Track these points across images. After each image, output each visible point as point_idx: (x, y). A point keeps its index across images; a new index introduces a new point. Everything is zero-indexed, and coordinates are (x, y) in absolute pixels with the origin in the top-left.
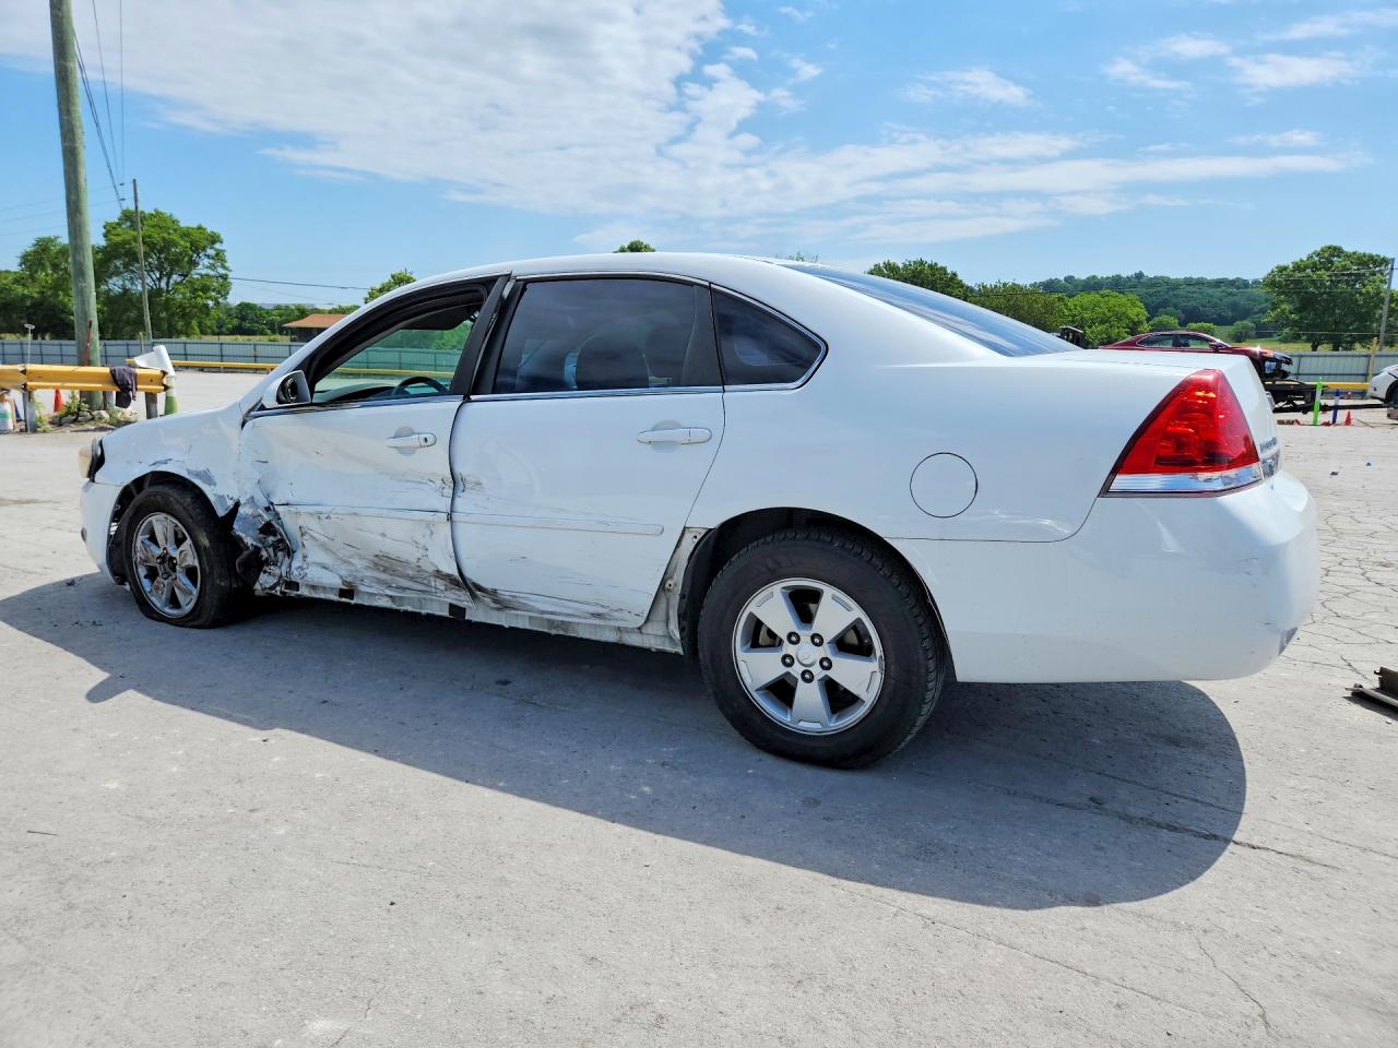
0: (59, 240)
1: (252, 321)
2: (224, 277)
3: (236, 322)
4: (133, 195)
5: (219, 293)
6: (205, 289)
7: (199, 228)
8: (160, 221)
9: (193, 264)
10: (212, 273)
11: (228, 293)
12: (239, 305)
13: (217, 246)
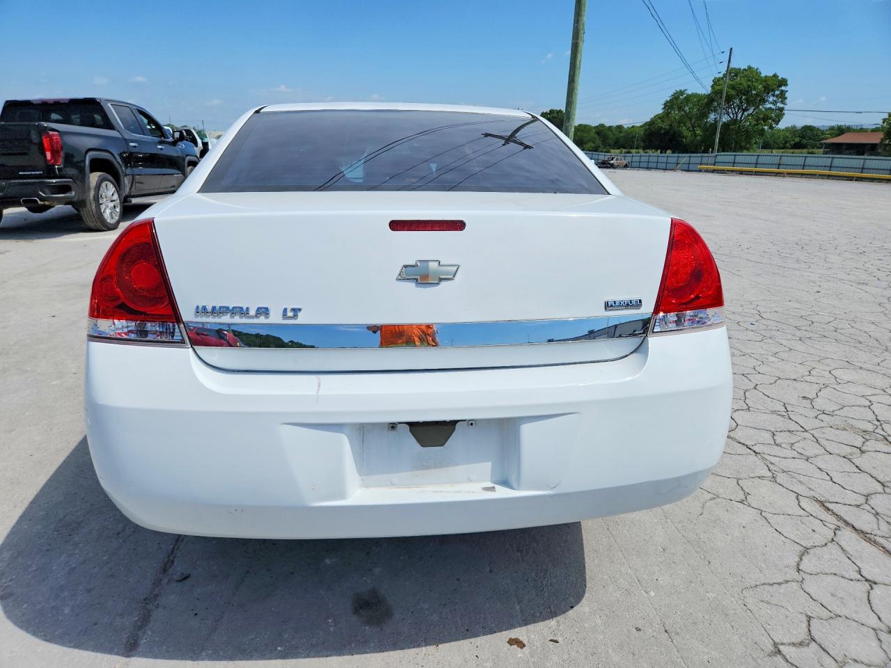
0: (687, 92)
1: (810, 138)
2: (782, 109)
3: (797, 140)
4: (728, 59)
5: (773, 120)
6: (765, 119)
7: (775, 76)
8: (751, 74)
9: (764, 101)
10: (773, 107)
11: (779, 121)
12: (803, 128)
13: (783, 88)
